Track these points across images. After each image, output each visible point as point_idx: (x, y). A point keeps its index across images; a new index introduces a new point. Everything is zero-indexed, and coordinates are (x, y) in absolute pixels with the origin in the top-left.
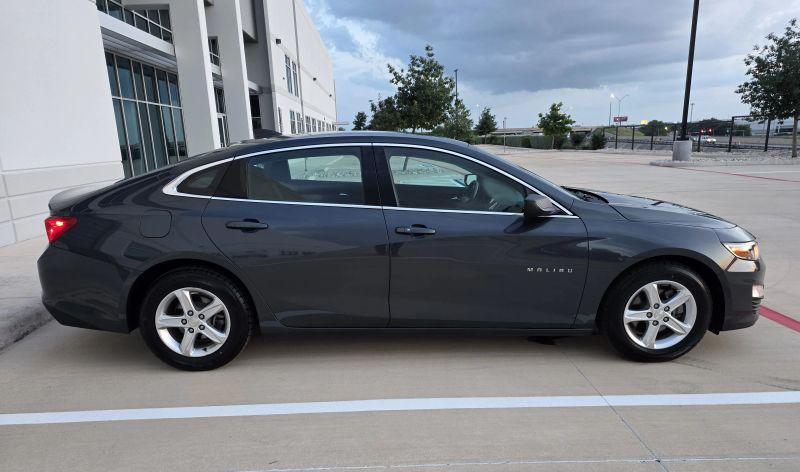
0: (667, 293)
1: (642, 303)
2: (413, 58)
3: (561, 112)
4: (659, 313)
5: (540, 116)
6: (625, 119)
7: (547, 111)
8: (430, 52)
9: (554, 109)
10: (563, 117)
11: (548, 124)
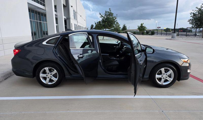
0: (166, 71)
1: (160, 73)
2: (106, 11)
3: (143, 25)
4: (165, 76)
5: (138, 26)
6: (160, 28)
7: (140, 25)
8: (110, 10)
9: (142, 25)
10: (144, 27)
11: (140, 28)
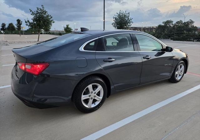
2: (38, 8)
3: (69, 27)
5: (64, 27)
7: (66, 26)
8: (43, 7)
9: (67, 26)
10: (70, 28)
11: (66, 29)
